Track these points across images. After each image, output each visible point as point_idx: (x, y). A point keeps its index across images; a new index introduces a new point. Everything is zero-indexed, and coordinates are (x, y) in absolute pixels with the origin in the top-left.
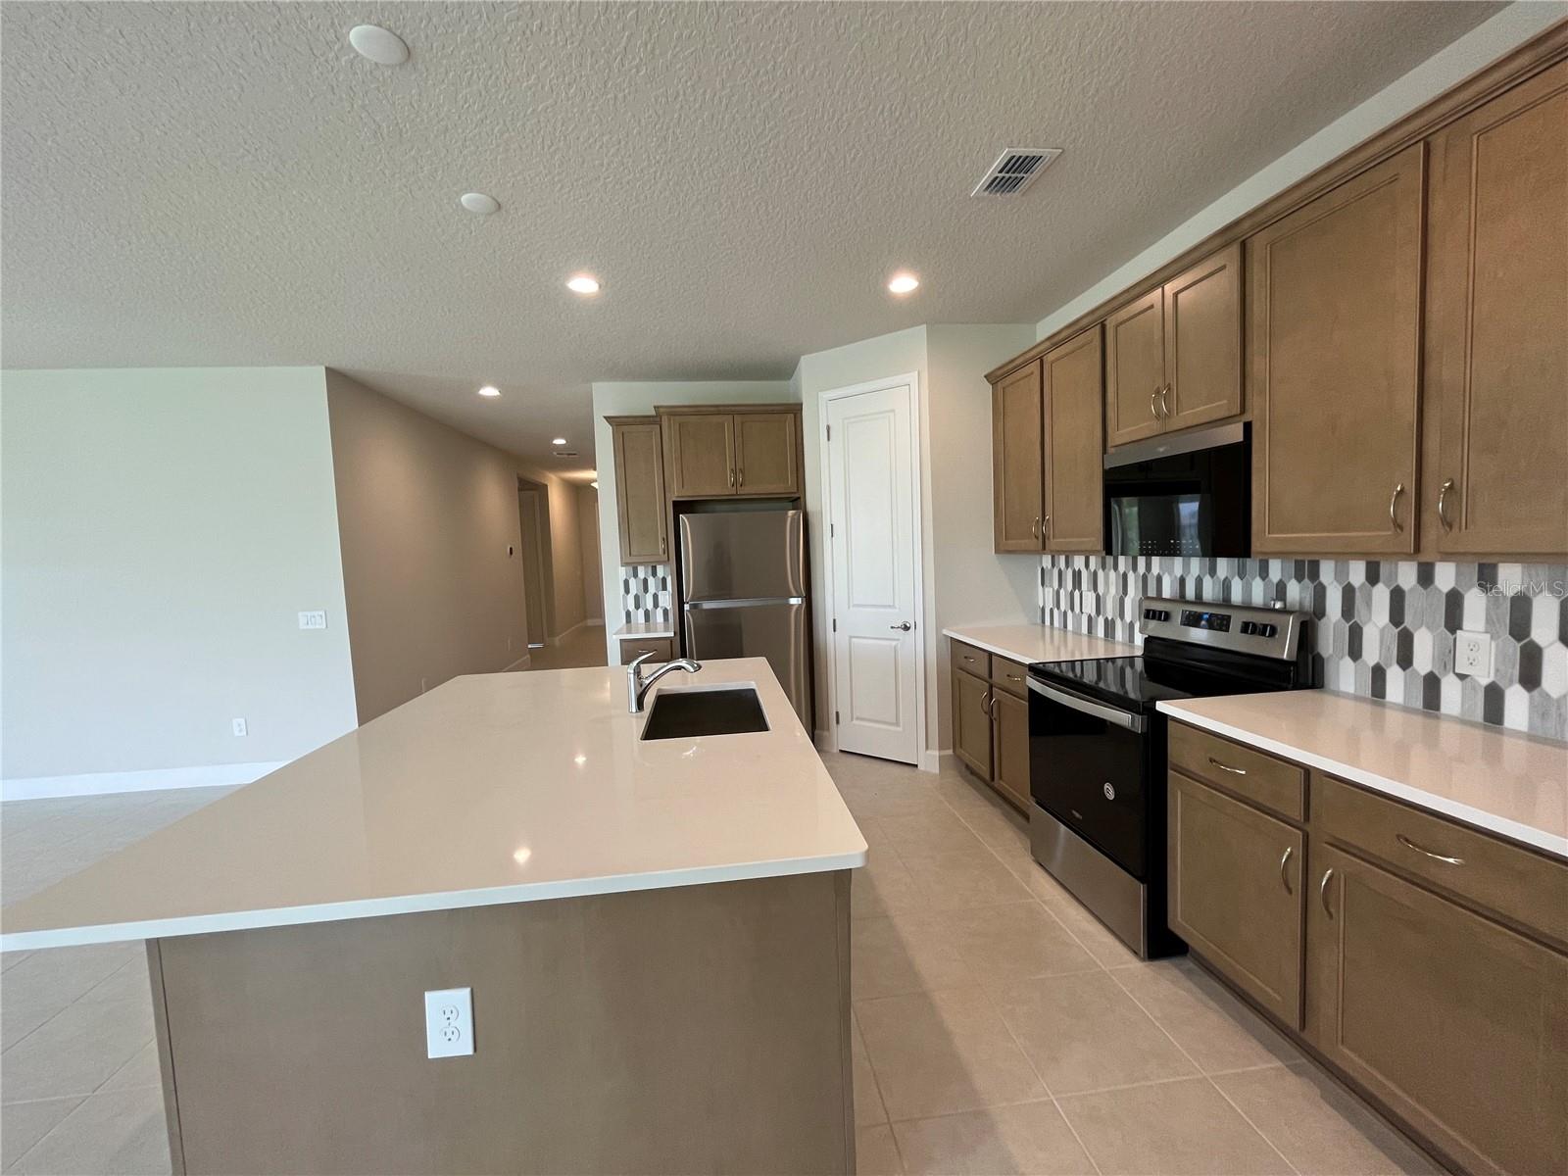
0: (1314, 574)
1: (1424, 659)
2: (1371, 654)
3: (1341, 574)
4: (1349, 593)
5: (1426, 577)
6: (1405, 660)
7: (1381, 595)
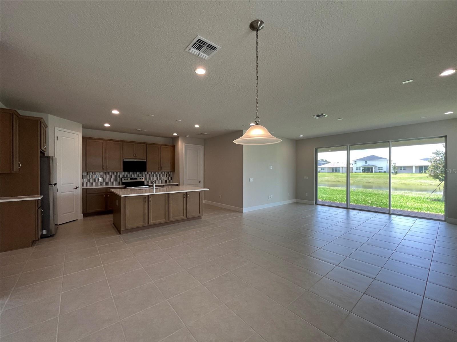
0: (142, 173)
1: (151, 180)
2: (147, 180)
3: (145, 173)
4: (145, 175)
5: (151, 173)
6: (150, 180)
7: (148, 175)
